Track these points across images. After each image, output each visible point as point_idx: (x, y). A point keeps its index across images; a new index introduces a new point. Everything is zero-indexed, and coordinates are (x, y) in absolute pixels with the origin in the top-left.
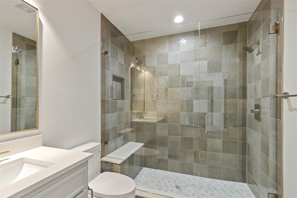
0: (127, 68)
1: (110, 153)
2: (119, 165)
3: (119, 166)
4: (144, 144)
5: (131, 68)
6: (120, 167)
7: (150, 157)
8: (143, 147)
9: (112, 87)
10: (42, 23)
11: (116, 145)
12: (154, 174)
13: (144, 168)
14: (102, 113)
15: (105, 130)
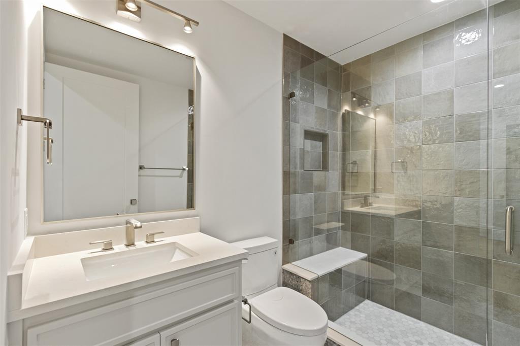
0: (334, 115)
1: (298, 260)
2: (310, 281)
3: (309, 283)
4: (368, 256)
5: (343, 114)
6: (310, 285)
7: (380, 283)
8: (364, 261)
9: (303, 151)
10: (200, 75)
11: (311, 249)
12: (386, 318)
13: (367, 301)
14: (284, 193)
15: (289, 220)
